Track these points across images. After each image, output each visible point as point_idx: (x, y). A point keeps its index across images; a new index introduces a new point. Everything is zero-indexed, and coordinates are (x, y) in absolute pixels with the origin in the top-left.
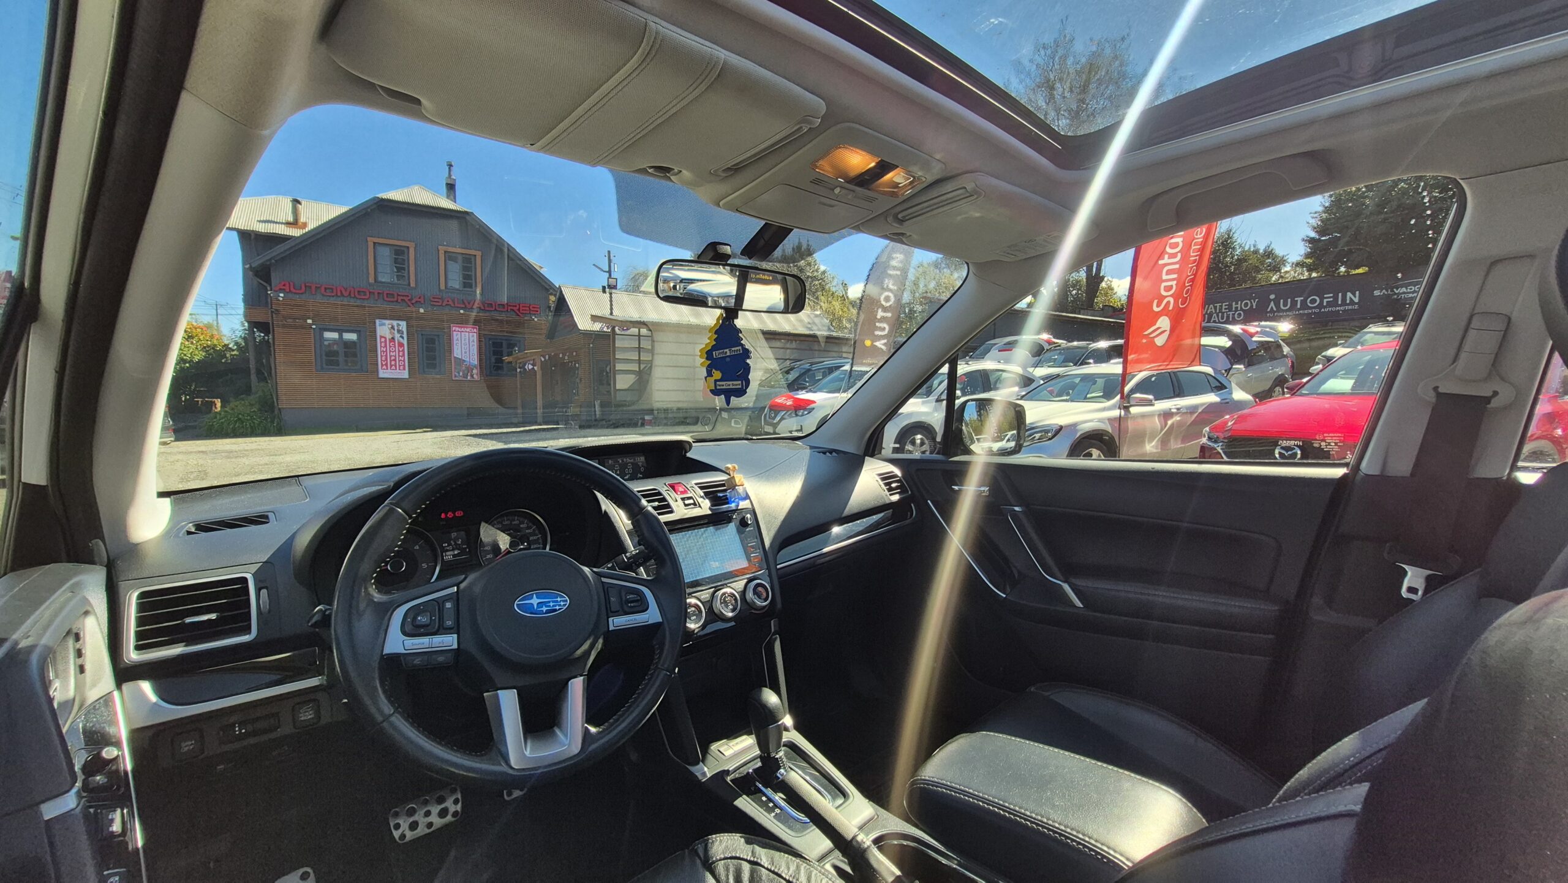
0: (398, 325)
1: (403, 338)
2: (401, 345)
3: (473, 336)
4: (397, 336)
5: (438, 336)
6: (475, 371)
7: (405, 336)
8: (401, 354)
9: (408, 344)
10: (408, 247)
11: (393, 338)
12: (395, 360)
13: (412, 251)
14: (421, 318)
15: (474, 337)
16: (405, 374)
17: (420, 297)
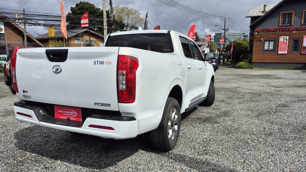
0: (286, 37)
1: (287, 41)
2: (286, 43)
4: (285, 41)
5: (299, 40)
7: (288, 41)
8: (286, 46)
9: (288, 43)
10: (292, 13)
11: (284, 42)
12: (284, 48)
13: (294, 14)
14: (294, 34)
16: (286, 52)
17: (294, 28)
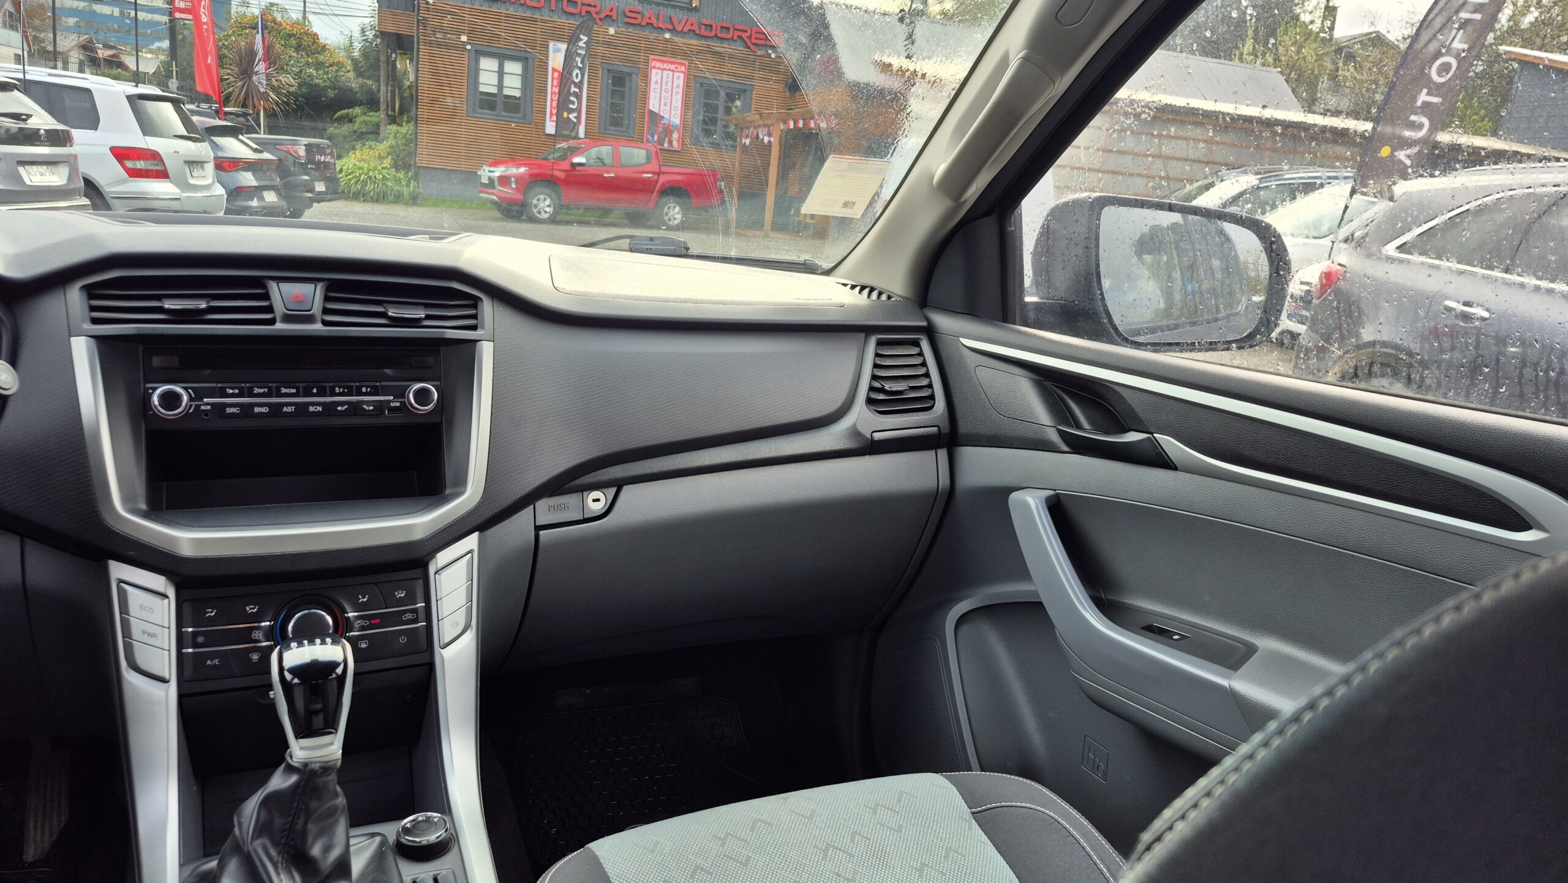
3: (678, 78)
5: (630, 74)
6: (675, 136)
9: (589, 82)
14: (610, 43)
15: (679, 80)
16: (580, 132)
17: (611, 10)
